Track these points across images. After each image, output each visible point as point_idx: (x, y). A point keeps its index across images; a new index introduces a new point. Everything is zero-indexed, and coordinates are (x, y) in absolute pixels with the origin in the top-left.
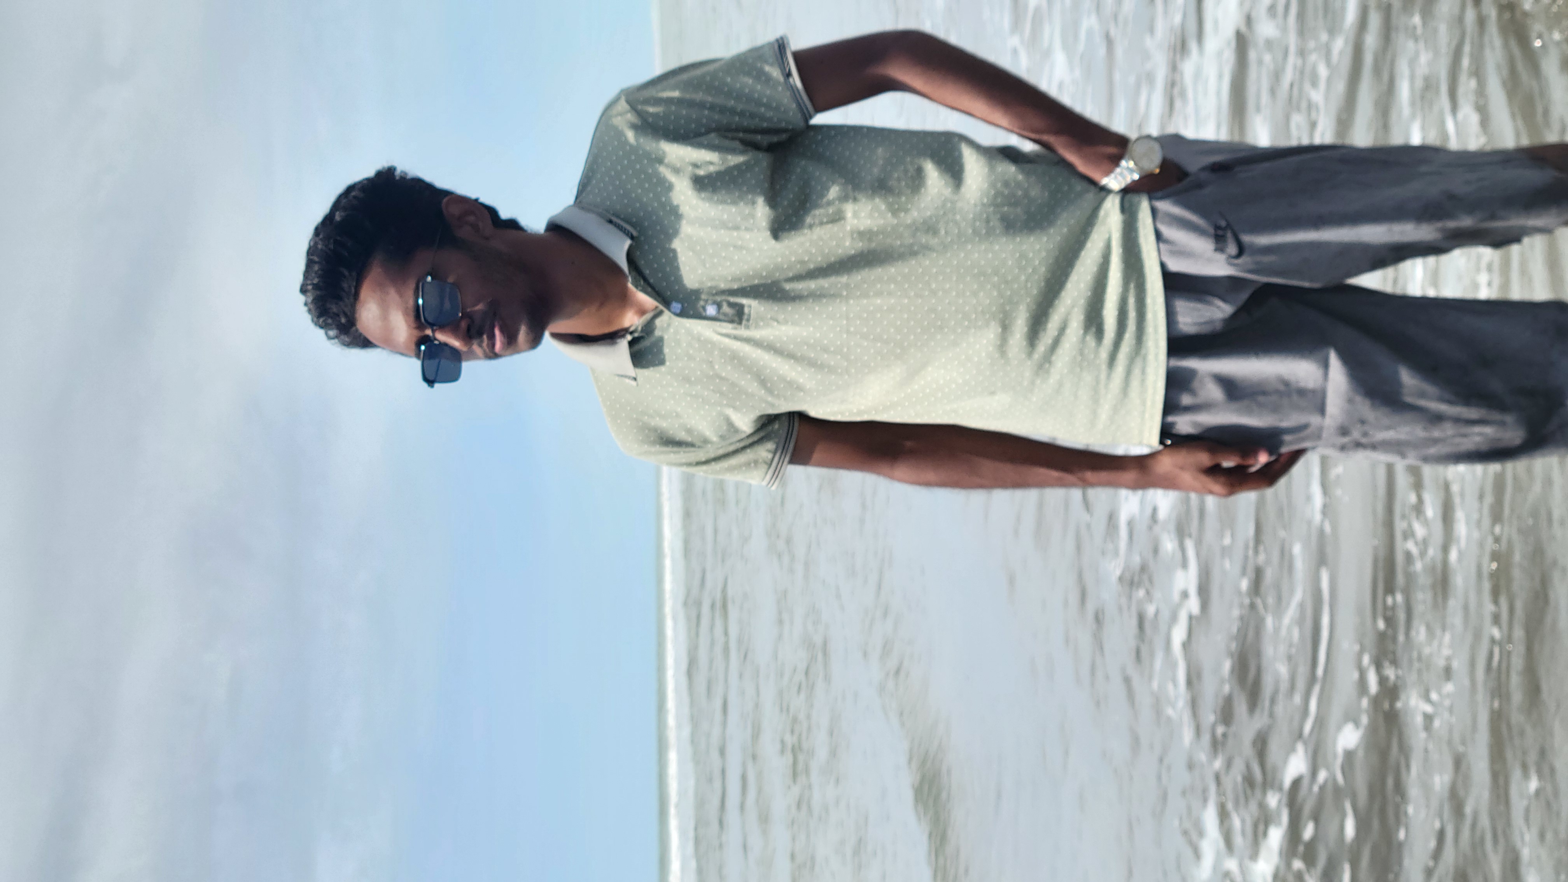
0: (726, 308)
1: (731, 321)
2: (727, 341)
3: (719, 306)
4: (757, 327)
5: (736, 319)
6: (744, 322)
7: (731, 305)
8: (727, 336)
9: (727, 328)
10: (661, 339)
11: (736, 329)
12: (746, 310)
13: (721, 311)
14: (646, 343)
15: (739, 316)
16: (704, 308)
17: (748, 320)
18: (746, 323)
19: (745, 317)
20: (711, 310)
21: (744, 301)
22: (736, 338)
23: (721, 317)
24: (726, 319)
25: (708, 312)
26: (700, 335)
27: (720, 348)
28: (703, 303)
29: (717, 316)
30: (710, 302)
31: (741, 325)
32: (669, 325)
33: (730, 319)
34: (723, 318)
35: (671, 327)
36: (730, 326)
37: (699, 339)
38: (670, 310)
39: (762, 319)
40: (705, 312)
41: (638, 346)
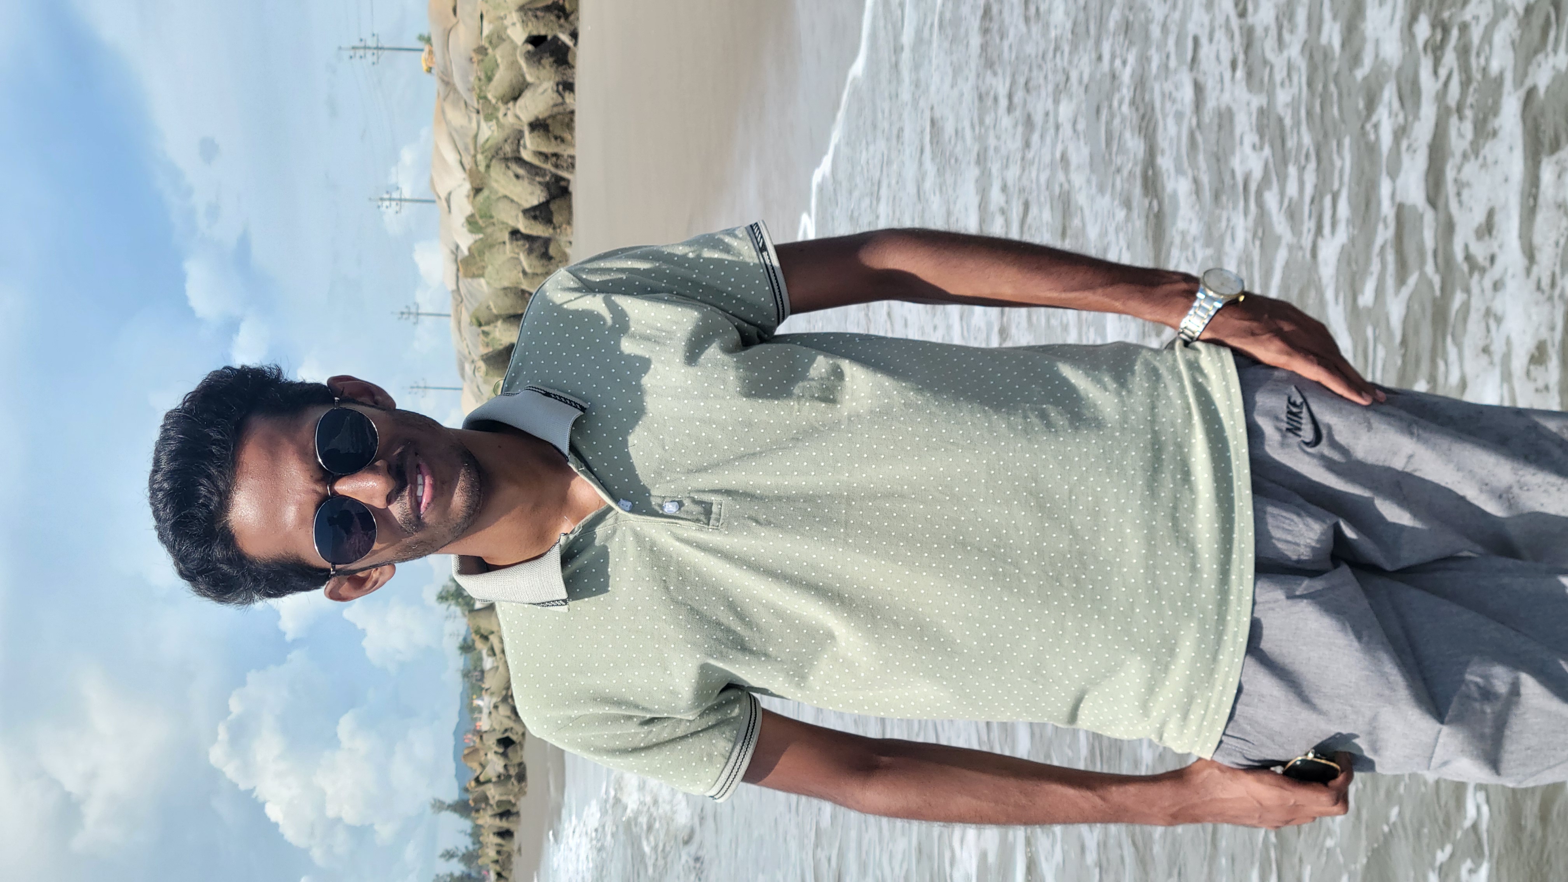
0: (690, 507)
1: (697, 520)
2: (687, 550)
3: (681, 504)
4: (729, 527)
5: (702, 518)
6: (712, 522)
7: (695, 503)
8: (687, 542)
9: (690, 530)
10: (604, 553)
11: (700, 530)
12: (715, 509)
13: (682, 509)
14: (583, 560)
15: (705, 515)
16: (661, 507)
17: (718, 520)
18: (715, 522)
19: (713, 516)
20: (670, 508)
21: (713, 498)
22: (701, 547)
23: (682, 516)
24: (689, 518)
25: (666, 510)
26: (653, 544)
27: (678, 562)
28: (659, 501)
29: (678, 514)
30: (668, 499)
31: (708, 525)
32: (614, 532)
33: (695, 518)
34: (685, 517)
35: (617, 534)
36: (694, 526)
37: (651, 550)
38: (619, 506)
39: (737, 518)
40: (663, 510)
41: (572, 567)
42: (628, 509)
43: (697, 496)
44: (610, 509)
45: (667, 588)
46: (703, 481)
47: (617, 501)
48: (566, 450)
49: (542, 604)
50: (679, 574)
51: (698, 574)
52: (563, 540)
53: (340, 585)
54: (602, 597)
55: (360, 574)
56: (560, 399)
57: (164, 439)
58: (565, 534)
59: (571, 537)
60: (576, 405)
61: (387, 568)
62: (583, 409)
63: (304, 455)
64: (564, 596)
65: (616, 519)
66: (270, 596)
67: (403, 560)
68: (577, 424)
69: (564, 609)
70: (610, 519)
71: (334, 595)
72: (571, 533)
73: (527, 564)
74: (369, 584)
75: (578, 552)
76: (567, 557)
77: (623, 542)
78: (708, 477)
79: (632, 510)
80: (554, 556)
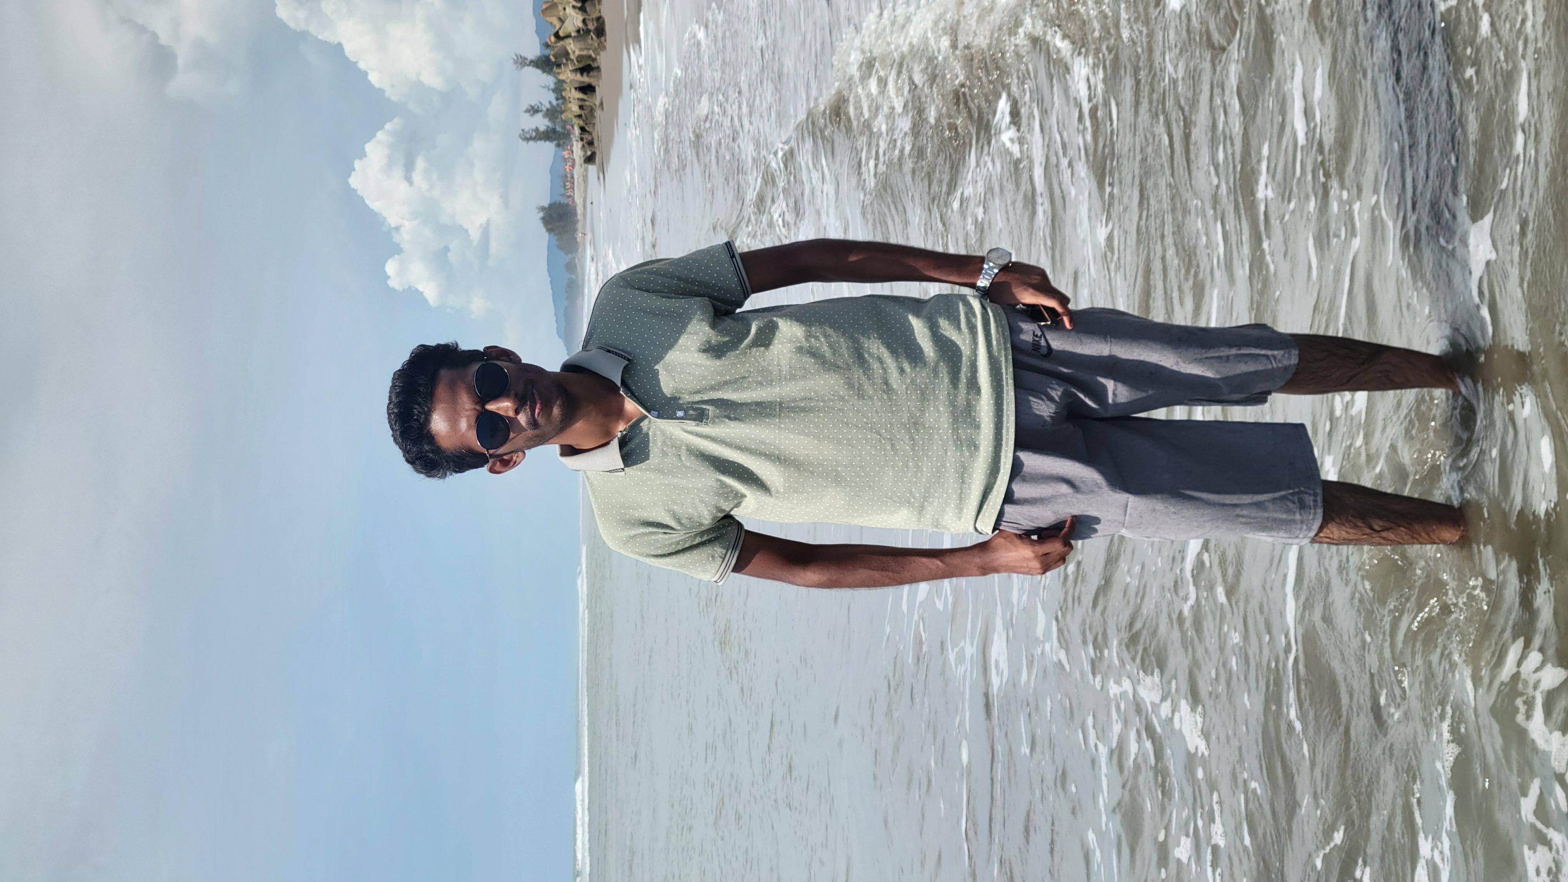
0: (691, 412)
1: (694, 420)
2: (691, 437)
3: (686, 411)
4: (714, 422)
5: (699, 418)
6: (704, 420)
7: (694, 409)
8: (691, 433)
9: (691, 425)
11: (698, 425)
12: (706, 413)
13: (688, 414)
14: (632, 445)
15: (700, 416)
16: (676, 414)
17: (708, 419)
18: (706, 421)
19: (704, 416)
20: (680, 414)
21: (704, 406)
22: (698, 435)
23: (687, 418)
24: (691, 418)
25: (678, 415)
26: (671, 435)
27: (686, 444)
28: (673, 410)
29: (685, 417)
30: (679, 409)
31: (703, 422)
32: (649, 428)
33: (694, 418)
34: (689, 418)
35: (652, 428)
36: (693, 423)
37: (671, 439)
38: (650, 414)
39: (717, 417)
41: (625, 449)
42: (656, 415)
43: (694, 406)
44: (645, 417)
45: (680, 459)
46: (697, 398)
47: (649, 411)
48: (619, 384)
49: (610, 471)
50: (687, 451)
51: (697, 450)
52: (619, 435)
53: (494, 464)
54: (643, 466)
55: (505, 457)
56: (613, 353)
57: (393, 386)
58: (621, 431)
59: (624, 432)
60: (624, 358)
61: (520, 453)
62: (629, 360)
63: (470, 390)
64: (623, 467)
65: (650, 422)
66: (456, 472)
67: (529, 448)
68: (625, 368)
69: (623, 474)
70: (646, 422)
71: (492, 470)
72: (624, 430)
73: (600, 450)
74: (512, 464)
75: (630, 440)
76: (623, 444)
77: (655, 434)
78: (700, 395)
79: (658, 417)
80: (615, 444)
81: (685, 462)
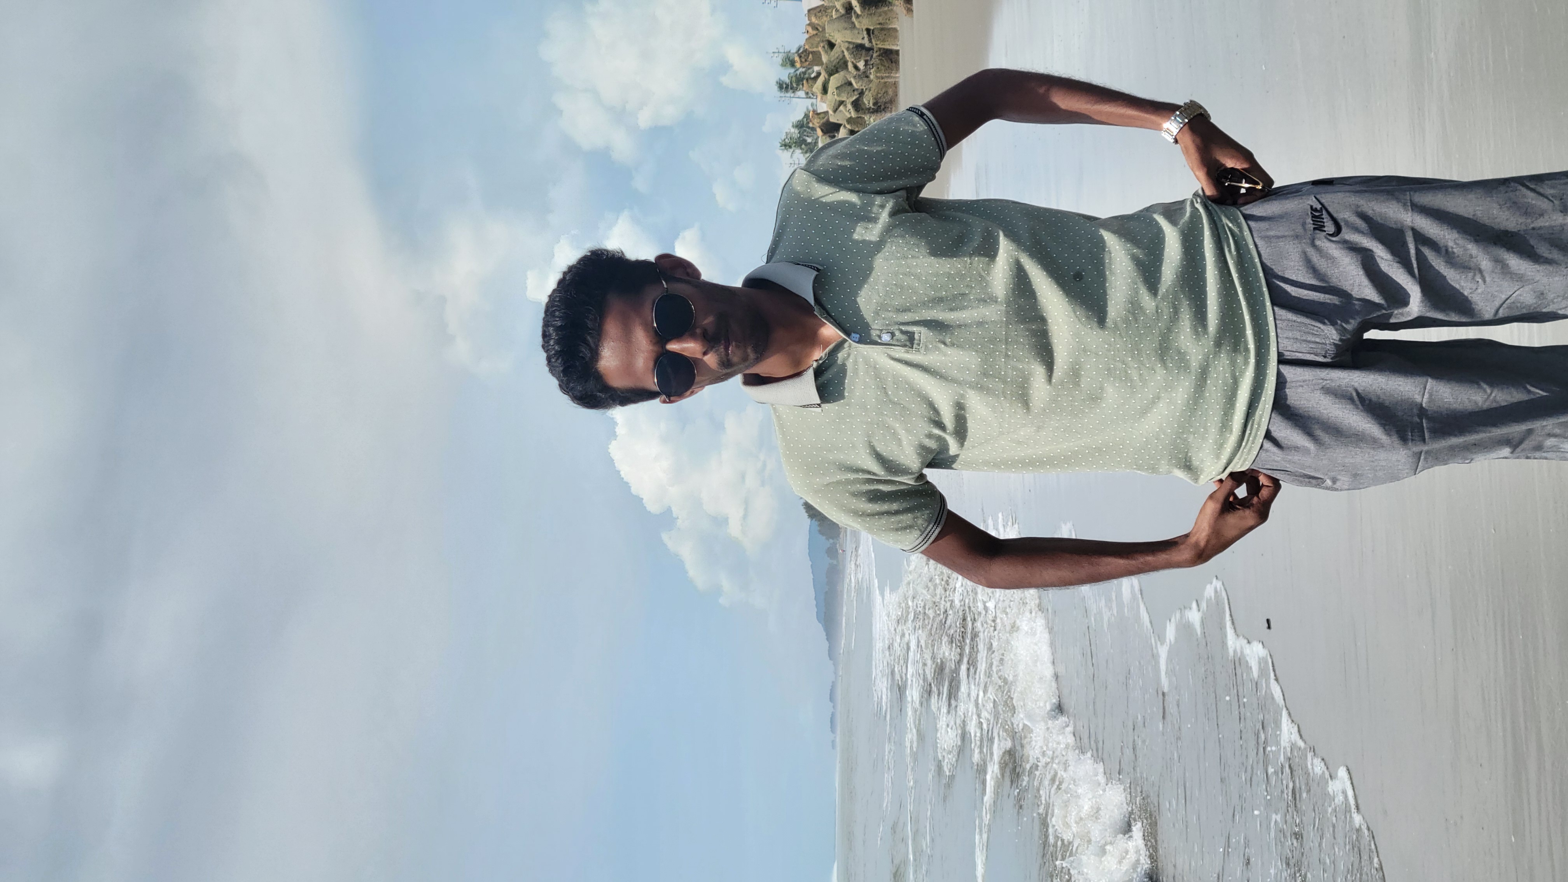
0: (898, 335)
1: (904, 345)
2: (898, 366)
4: (924, 348)
5: (908, 343)
6: (914, 346)
8: (899, 361)
9: (898, 352)
10: (843, 370)
11: (906, 352)
14: (829, 376)
17: (918, 344)
18: (917, 346)
22: (910, 364)
24: (899, 344)
25: (883, 339)
26: (876, 363)
27: (893, 375)
28: (878, 332)
29: (891, 342)
30: (884, 331)
31: (912, 348)
32: (849, 355)
33: (903, 343)
34: (896, 343)
35: (852, 356)
36: (903, 349)
37: (875, 369)
38: (851, 340)
39: (930, 341)
40: (881, 340)
41: (822, 382)
42: (857, 340)
43: (903, 328)
44: (844, 341)
45: (886, 394)
46: (908, 318)
47: (849, 336)
48: (811, 301)
49: (803, 407)
50: (894, 383)
51: (906, 381)
52: (815, 364)
54: (842, 400)
58: (816, 361)
59: (821, 362)
62: (821, 271)
63: (647, 325)
64: (818, 402)
65: (850, 348)
68: (818, 282)
69: (818, 410)
70: (844, 348)
72: (820, 359)
73: (791, 381)
75: (826, 370)
76: (818, 373)
77: (856, 362)
78: (910, 314)
79: (860, 342)
80: (809, 375)
81: (892, 397)
